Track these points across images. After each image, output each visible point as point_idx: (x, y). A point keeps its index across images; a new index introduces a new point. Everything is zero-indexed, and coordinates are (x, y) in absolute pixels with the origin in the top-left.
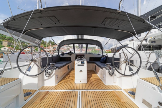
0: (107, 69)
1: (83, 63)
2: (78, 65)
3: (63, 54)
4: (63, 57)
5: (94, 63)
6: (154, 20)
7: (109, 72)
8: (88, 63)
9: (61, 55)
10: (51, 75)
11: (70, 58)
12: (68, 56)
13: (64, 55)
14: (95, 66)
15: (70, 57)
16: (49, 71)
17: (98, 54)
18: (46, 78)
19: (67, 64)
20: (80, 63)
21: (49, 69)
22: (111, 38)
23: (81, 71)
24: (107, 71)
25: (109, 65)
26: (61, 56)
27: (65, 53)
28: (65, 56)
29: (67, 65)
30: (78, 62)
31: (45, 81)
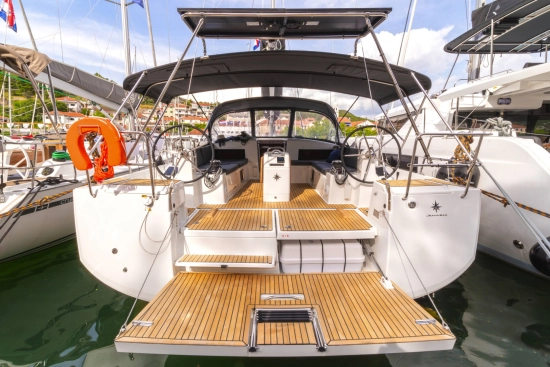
0: (332, 173)
1: (281, 160)
2: (271, 165)
3: (222, 140)
4: (223, 148)
5: (310, 164)
6: (512, 28)
7: (336, 177)
8: (293, 163)
9: (216, 142)
10: (216, 184)
11: (243, 151)
12: (237, 146)
13: (227, 143)
14: (313, 172)
15: (242, 147)
16: (211, 176)
17: (326, 140)
18: (205, 189)
19: (240, 166)
20: (275, 161)
21: (210, 172)
22: (359, 96)
23: (277, 177)
24: (332, 177)
25: (339, 163)
26: (217, 146)
27: (227, 136)
28: (228, 146)
29: (239, 169)
30: (270, 158)
31: (204, 196)
